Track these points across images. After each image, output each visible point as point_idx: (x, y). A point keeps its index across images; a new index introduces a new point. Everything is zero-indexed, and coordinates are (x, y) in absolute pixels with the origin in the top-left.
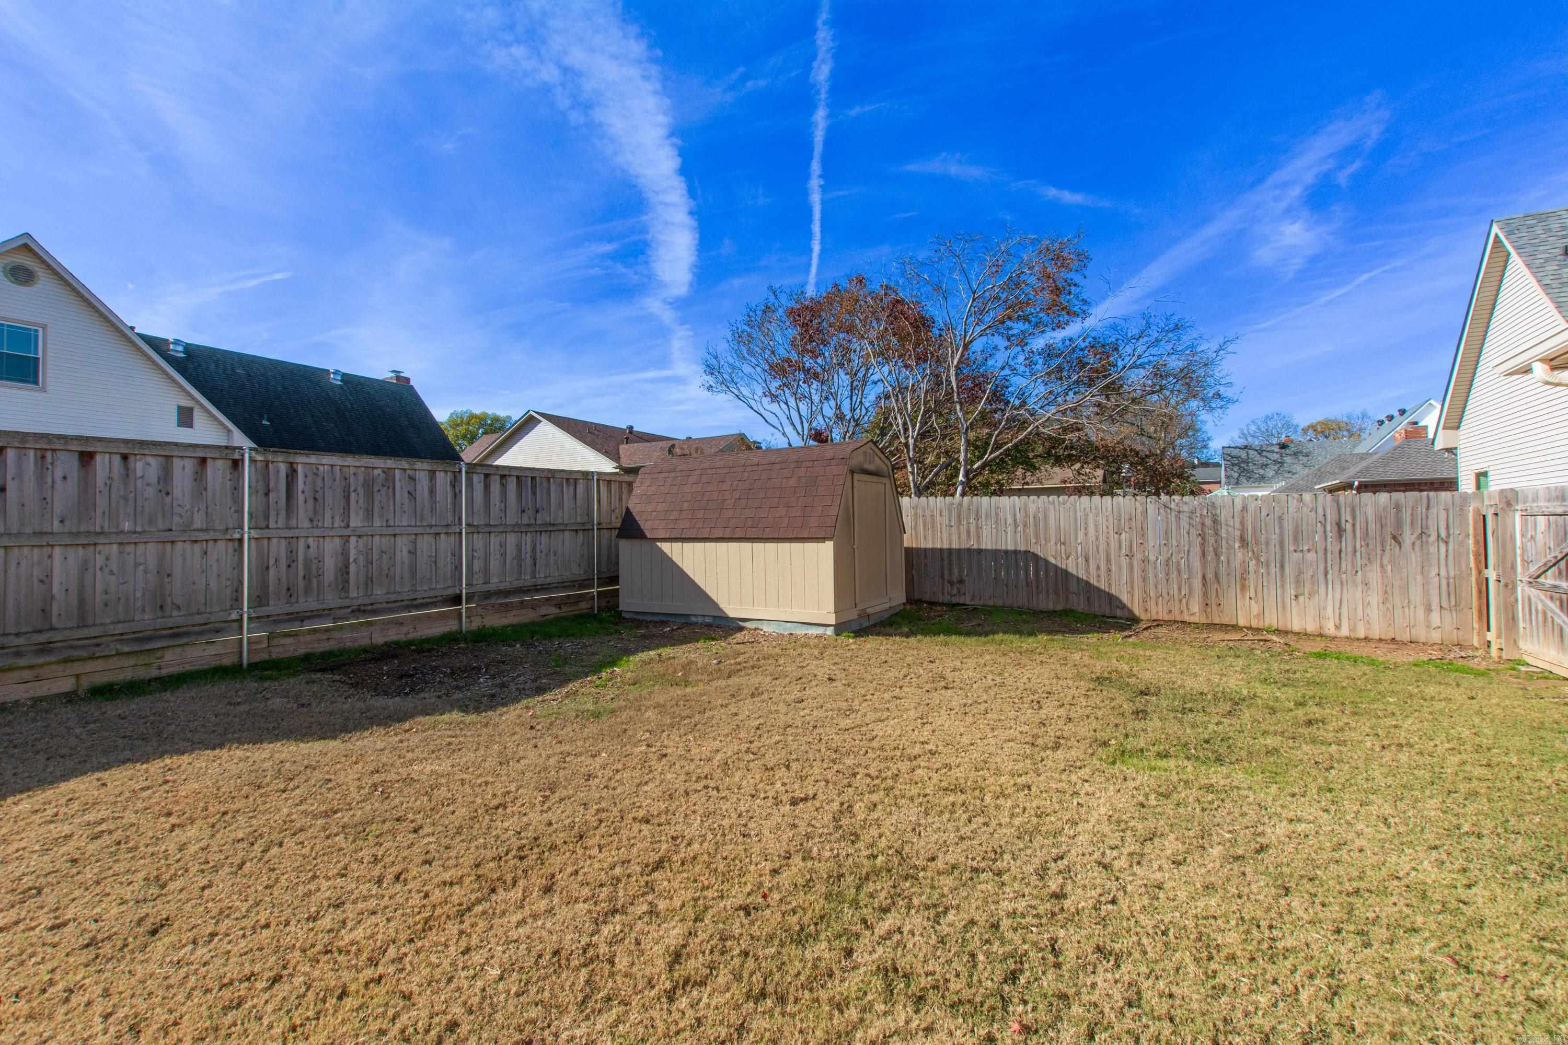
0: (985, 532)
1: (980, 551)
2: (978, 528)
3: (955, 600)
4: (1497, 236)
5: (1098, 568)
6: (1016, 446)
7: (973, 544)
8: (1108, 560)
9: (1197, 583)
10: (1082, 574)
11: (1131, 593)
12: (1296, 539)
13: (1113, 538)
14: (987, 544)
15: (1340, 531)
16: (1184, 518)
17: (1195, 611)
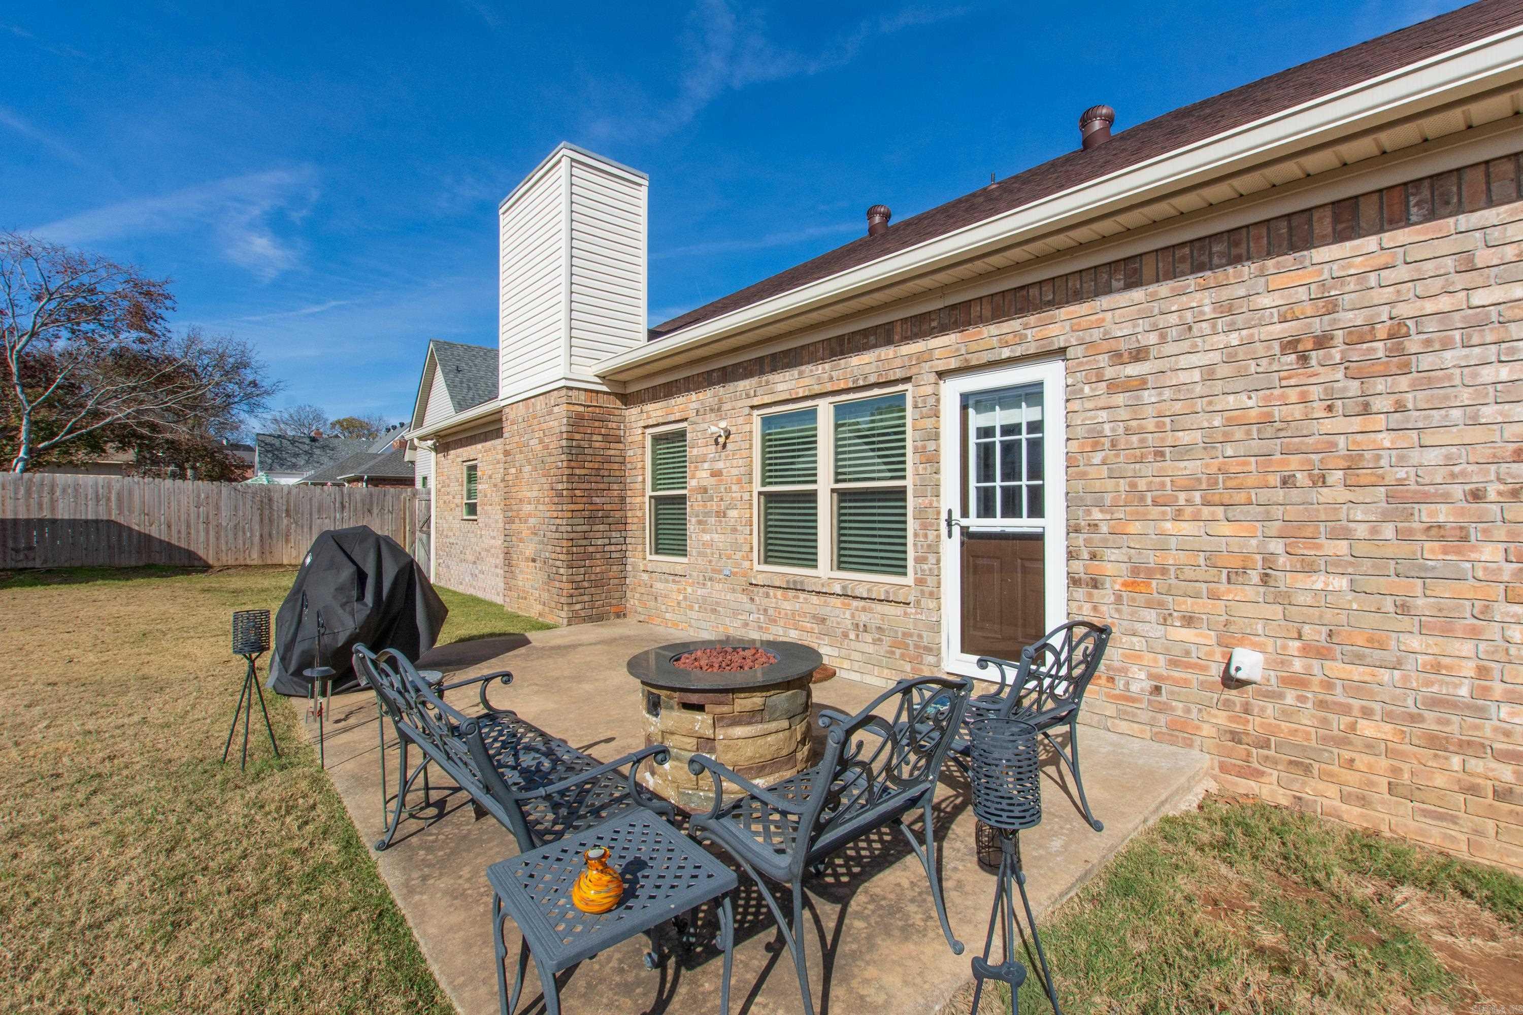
0: (61, 505)
1: (54, 521)
2: (53, 501)
3: (21, 565)
5: (179, 532)
6: (90, 433)
7: (46, 514)
8: (188, 526)
9: (257, 539)
10: (164, 537)
11: (207, 548)
12: (319, 512)
13: (193, 509)
14: (63, 514)
15: (343, 507)
16: (249, 496)
17: (255, 558)
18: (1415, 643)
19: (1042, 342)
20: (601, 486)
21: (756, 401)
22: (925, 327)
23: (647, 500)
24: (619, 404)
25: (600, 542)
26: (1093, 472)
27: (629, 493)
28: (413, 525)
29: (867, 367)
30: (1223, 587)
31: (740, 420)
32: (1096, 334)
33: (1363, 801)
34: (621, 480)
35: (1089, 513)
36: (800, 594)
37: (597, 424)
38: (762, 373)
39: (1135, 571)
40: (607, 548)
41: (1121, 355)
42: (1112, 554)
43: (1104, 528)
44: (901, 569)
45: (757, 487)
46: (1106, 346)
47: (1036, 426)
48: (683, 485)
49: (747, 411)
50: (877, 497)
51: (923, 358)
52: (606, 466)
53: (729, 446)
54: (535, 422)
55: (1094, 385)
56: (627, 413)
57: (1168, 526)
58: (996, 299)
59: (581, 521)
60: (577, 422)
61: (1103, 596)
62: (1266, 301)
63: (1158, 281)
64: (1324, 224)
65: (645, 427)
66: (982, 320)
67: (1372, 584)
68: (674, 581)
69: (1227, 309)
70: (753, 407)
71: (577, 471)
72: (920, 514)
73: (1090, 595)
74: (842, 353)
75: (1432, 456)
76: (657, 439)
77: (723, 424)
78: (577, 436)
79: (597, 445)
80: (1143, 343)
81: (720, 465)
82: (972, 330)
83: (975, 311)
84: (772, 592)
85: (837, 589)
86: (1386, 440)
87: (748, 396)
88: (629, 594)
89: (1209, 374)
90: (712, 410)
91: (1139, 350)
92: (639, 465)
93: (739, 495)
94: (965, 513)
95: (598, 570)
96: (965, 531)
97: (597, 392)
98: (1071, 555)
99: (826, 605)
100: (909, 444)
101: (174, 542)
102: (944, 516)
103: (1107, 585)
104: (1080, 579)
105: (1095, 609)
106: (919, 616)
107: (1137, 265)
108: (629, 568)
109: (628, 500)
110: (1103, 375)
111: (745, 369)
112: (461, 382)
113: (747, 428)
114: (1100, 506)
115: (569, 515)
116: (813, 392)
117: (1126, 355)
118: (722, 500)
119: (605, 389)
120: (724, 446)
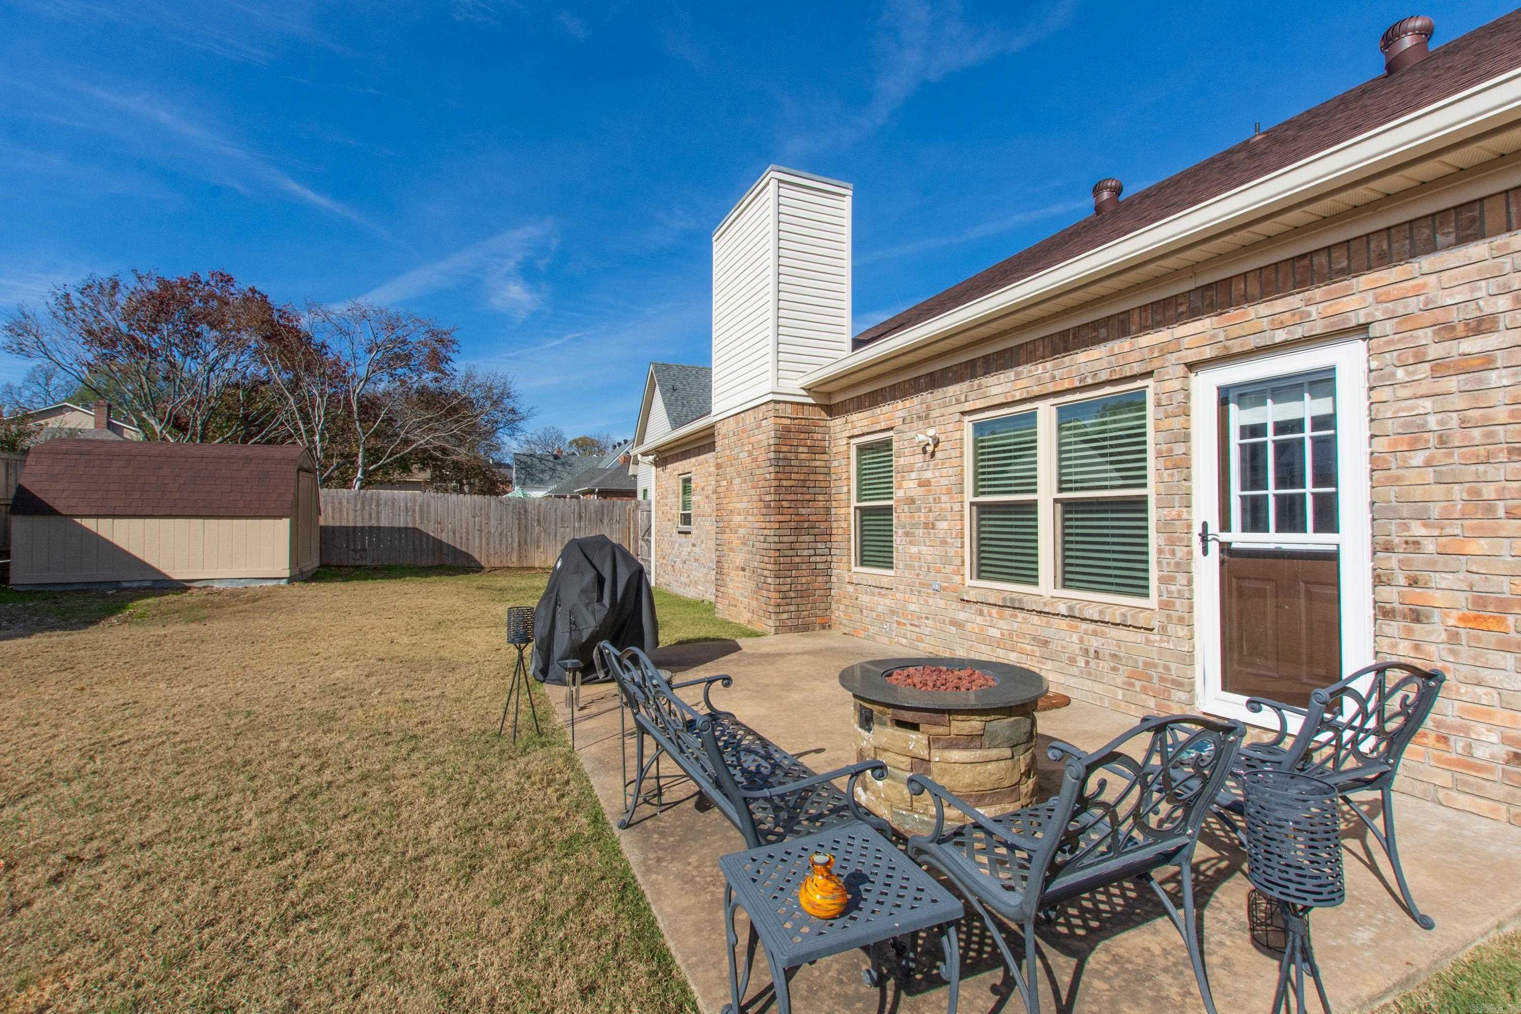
0: (383, 515)
1: (379, 528)
2: (378, 513)
3: (358, 563)
5: (461, 538)
6: (402, 457)
7: (374, 523)
8: (467, 533)
9: (516, 545)
10: (451, 543)
11: (480, 552)
12: (563, 521)
13: (471, 520)
14: (385, 523)
15: (580, 517)
17: (514, 561)
19: (1332, 319)
20: (808, 497)
21: (967, 407)
22: (1170, 313)
23: (852, 510)
24: (824, 415)
25: (805, 553)
26: (1411, 476)
27: (834, 504)
28: (636, 533)
29: (1097, 364)
31: (950, 427)
32: (1413, 305)
34: (826, 491)
35: (1406, 527)
36: (1017, 612)
37: (802, 436)
38: (973, 376)
39: (1480, 602)
40: (812, 559)
41: (1453, 328)
42: (1443, 580)
43: (1430, 546)
44: (1142, 590)
45: (969, 497)
46: (1429, 317)
47: (1326, 422)
48: (889, 495)
49: (957, 417)
50: (1109, 507)
51: (1165, 350)
52: (811, 477)
53: (938, 455)
54: (745, 435)
55: (1411, 368)
56: (832, 423)
58: (1265, 273)
59: (788, 532)
60: (784, 435)
61: (1430, 633)
63: (1509, 229)
65: (850, 438)
66: (1247, 299)
68: (880, 594)
70: (963, 413)
71: (785, 483)
72: (1165, 527)
73: (1409, 630)
74: (1066, 350)
76: (861, 449)
77: (931, 432)
78: (784, 449)
79: (803, 456)
80: (1487, 310)
81: (928, 475)
82: (1233, 312)
83: (1238, 288)
84: (985, 609)
85: (1062, 609)
87: (958, 402)
88: (834, 606)
90: (919, 418)
91: (1480, 320)
92: (844, 476)
93: (949, 505)
94: (1225, 526)
95: (804, 580)
96: (1225, 548)
97: (803, 404)
98: (1378, 580)
99: (1049, 626)
100: (1151, 448)
101: (458, 547)
102: (1197, 529)
103: (1436, 618)
104: (1393, 610)
105: (1417, 648)
106: (1164, 645)
107: (1476, 213)
108: (834, 579)
109: (833, 511)
110: (1425, 354)
111: (955, 373)
112: (677, 400)
113: (957, 435)
114: (1424, 519)
115: (777, 525)
116: (1033, 394)
117: (1460, 328)
118: (930, 511)
119: (810, 400)
120: (933, 454)
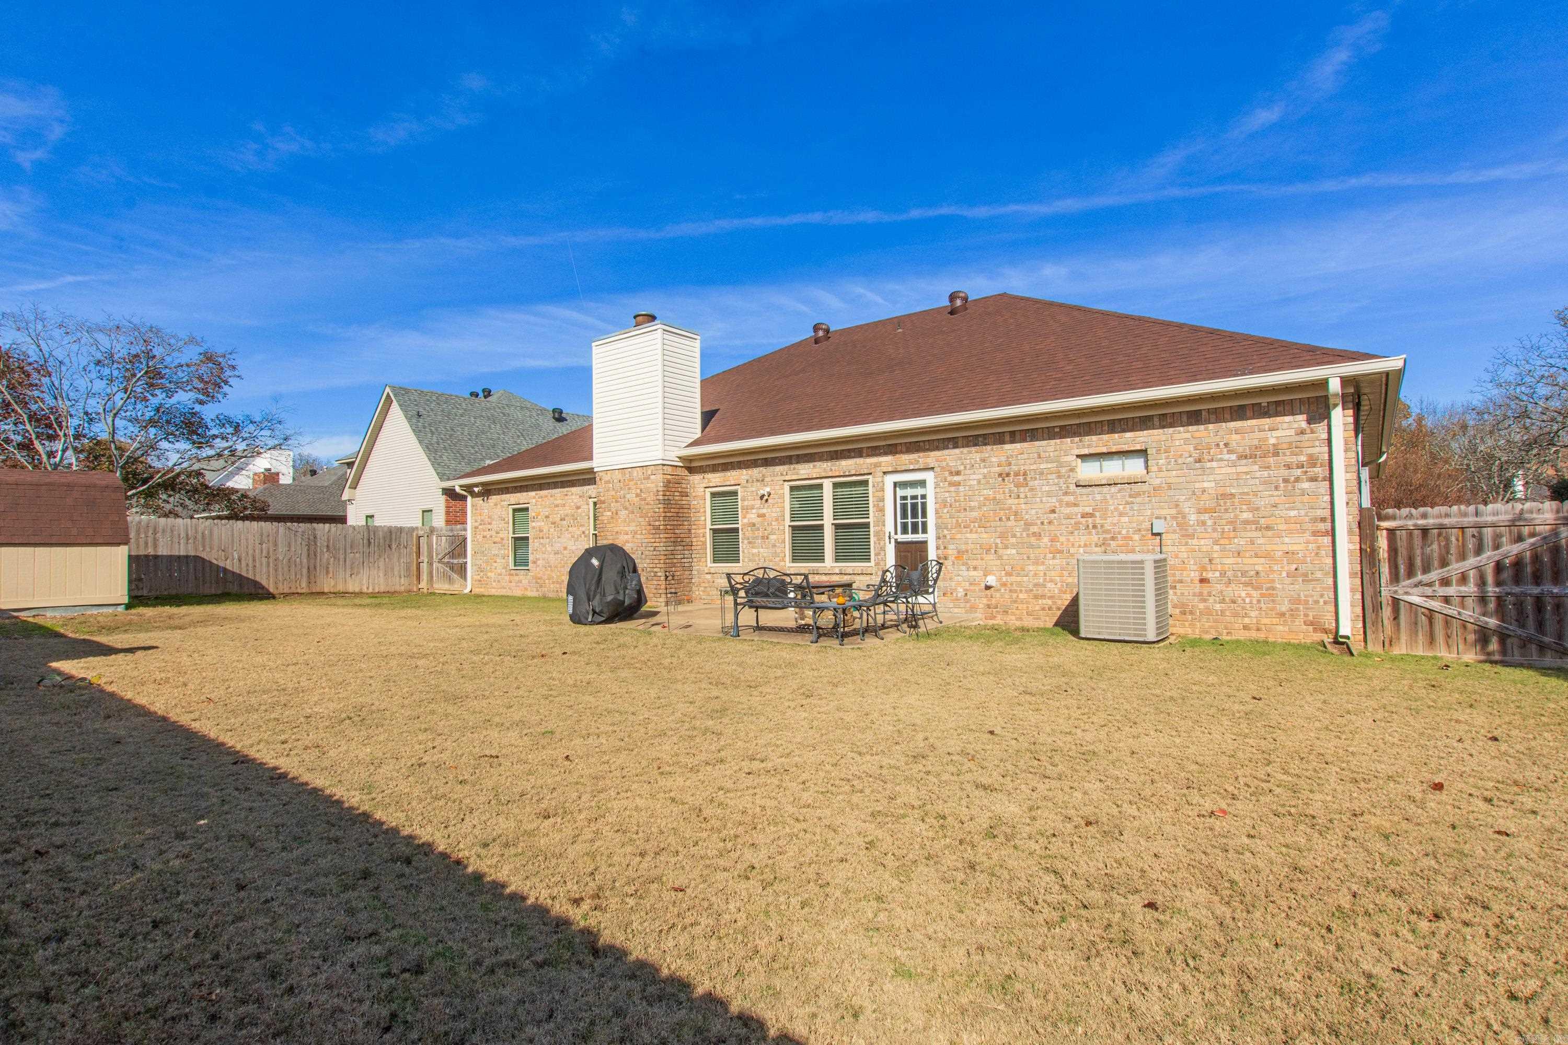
0: (161, 542)
1: (156, 557)
2: (155, 540)
4: (388, 395)
5: (247, 565)
8: (254, 560)
9: (305, 571)
10: (236, 570)
11: (268, 579)
12: (351, 547)
13: (258, 547)
14: (163, 551)
15: (369, 543)
16: (298, 534)
17: (303, 587)
18: (1031, 568)
19: (925, 464)
20: (680, 523)
21: (787, 478)
22: (878, 452)
23: (708, 531)
24: (686, 473)
25: (679, 557)
26: (944, 516)
27: (694, 527)
28: (430, 556)
29: (849, 466)
30: (985, 556)
31: (777, 487)
32: (944, 464)
33: (1021, 619)
34: (688, 519)
35: (942, 531)
36: (815, 575)
37: (676, 486)
38: (791, 463)
39: (959, 552)
40: (682, 561)
42: (951, 547)
43: (948, 537)
44: (868, 560)
45: (788, 522)
46: (947, 468)
47: (924, 497)
48: (736, 521)
49: (782, 482)
50: (855, 527)
51: (877, 465)
52: (681, 511)
53: (770, 501)
54: (631, 483)
55: (943, 483)
56: (691, 478)
57: (968, 535)
58: (907, 446)
59: (670, 544)
60: (668, 484)
61: (949, 563)
62: (994, 459)
63: (963, 448)
64: (1007, 438)
65: (706, 488)
66: (901, 452)
67: (1022, 551)
69: (983, 460)
70: (784, 481)
71: (668, 514)
72: (877, 534)
74: (837, 459)
75: (1033, 512)
76: (713, 495)
77: (768, 489)
78: (668, 493)
79: (677, 498)
80: (959, 469)
81: (764, 511)
82: (898, 456)
83: (899, 448)
85: (837, 571)
86: (1023, 506)
87: (782, 475)
88: (694, 588)
89: (979, 482)
90: (758, 481)
91: (958, 471)
92: (702, 510)
93: (776, 527)
94: (896, 533)
95: (679, 573)
96: (896, 540)
97: (676, 467)
98: (938, 548)
100: (871, 502)
101: (244, 574)
102: (887, 535)
103: (950, 558)
104: (940, 556)
105: (946, 568)
108: (694, 572)
109: (693, 531)
110: (946, 479)
111: (782, 461)
112: (424, 427)
113: (782, 491)
114: (946, 528)
115: (664, 540)
116: (821, 476)
117: (953, 473)
118: (765, 530)
119: (681, 464)
120: (767, 500)
